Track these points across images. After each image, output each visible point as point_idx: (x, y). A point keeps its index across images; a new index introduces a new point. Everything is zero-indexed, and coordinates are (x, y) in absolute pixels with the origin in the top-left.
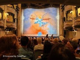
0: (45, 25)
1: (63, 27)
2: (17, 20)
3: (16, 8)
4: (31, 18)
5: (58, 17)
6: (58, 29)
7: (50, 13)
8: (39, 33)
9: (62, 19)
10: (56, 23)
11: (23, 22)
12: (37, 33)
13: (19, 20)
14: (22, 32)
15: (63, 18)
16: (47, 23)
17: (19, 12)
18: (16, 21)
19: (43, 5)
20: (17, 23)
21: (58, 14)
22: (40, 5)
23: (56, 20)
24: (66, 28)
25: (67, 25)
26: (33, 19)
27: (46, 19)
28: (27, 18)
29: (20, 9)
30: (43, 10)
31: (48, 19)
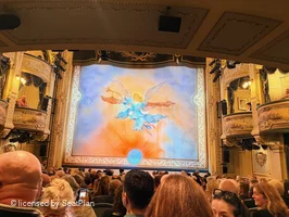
0: (156, 124)
1: (218, 134)
2: (55, 101)
3: (55, 62)
5: (200, 99)
6: (202, 141)
7: (173, 84)
8: (133, 152)
9: (214, 108)
10: (194, 118)
11: (73, 110)
12: (124, 153)
13: (60, 104)
14: (69, 150)
15: (217, 104)
16: (162, 117)
17: (64, 75)
18: (49, 107)
19: (148, 58)
20: (53, 113)
21: (201, 88)
22: (140, 58)
23: (194, 108)
24: (228, 138)
25: (234, 127)
26: (112, 101)
28: (92, 99)
29: (68, 67)
31: (166, 105)
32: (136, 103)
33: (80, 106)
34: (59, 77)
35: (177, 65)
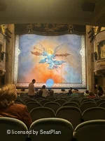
0: (60, 66)
2: (7, 54)
3: (6, 33)
4: (32, 53)
5: (83, 52)
6: (84, 73)
7: (69, 44)
9: (90, 57)
10: (79, 62)
11: (17, 59)
12: (45, 82)
13: (10, 56)
14: (16, 80)
15: (92, 54)
16: (63, 62)
17: (11, 40)
18: (4, 58)
19: (55, 30)
20: (7, 61)
21: (83, 46)
22: (51, 30)
23: (80, 57)
26: (37, 54)
27: (61, 55)
28: (26, 53)
29: (13, 36)
30: (55, 39)
31: (66, 55)
32: (50, 55)
33: (20, 57)
34: (8, 41)
35: (70, 34)
